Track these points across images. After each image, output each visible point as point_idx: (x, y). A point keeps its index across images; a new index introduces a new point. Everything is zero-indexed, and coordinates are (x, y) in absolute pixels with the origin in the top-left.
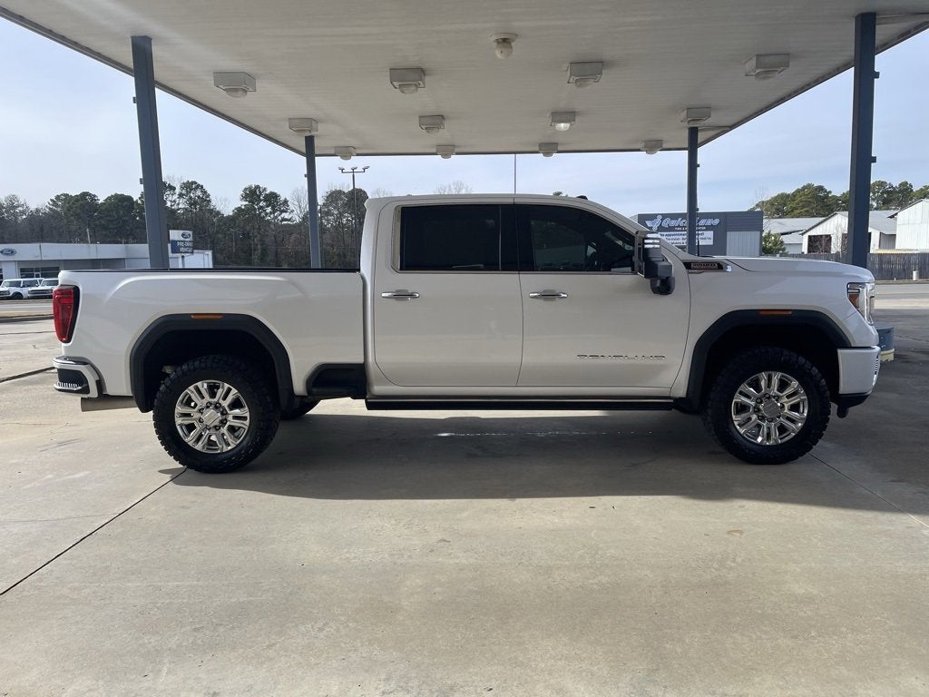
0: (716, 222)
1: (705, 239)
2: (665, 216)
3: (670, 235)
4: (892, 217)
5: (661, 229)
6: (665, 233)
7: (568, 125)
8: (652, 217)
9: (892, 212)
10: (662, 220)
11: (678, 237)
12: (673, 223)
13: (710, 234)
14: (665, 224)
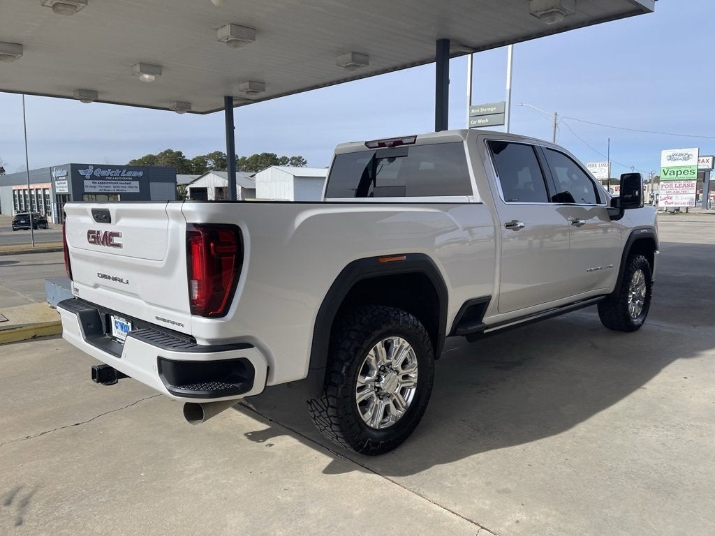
0: (141, 174)
1: (132, 187)
2: (96, 167)
3: (102, 183)
4: (252, 176)
5: (93, 177)
6: (97, 181)
7: (153, 78)
8: (85, 167)
9: (252, 174)
10: (94, 170)
11: (109, 185)
12: (104, 173)
13: (136, 183)
14: (97, 173)
